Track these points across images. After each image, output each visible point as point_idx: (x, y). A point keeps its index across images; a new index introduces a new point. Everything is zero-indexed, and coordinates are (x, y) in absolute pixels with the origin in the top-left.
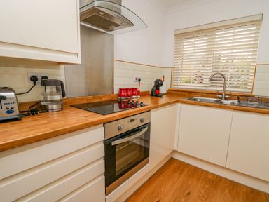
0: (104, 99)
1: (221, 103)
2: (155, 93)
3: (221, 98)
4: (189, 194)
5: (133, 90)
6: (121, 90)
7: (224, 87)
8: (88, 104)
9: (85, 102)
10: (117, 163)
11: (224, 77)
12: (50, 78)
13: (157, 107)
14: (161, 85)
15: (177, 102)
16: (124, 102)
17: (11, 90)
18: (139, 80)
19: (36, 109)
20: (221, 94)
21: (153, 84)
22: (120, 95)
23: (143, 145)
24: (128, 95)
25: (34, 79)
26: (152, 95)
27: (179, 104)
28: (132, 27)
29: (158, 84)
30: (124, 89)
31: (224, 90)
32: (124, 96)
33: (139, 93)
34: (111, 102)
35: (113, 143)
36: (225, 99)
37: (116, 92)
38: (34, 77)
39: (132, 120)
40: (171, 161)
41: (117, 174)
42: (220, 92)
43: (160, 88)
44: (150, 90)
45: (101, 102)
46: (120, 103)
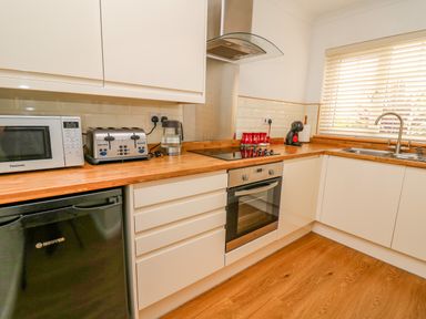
0: (224, 146)
1: (393, 157)
2: (292, 141)
3: (394, 150)
4: (331, 274)
5: (261, 134)
6: (245, 134)
7: (400, 133)
8: (206, 150)
9: (202, 147)
10: (240, 219)
11: (400, 119)
12: (170, 119)
13: (293, 157)
14: (302, 129)
15: (323, 153)
16: (248, 151)
17: (142, 130)
18: (270, 122)
19: (158, 152)
20: (395, 145)
21: (289, 128)
22: (243, 142)
23: (270, 212)
24: (253, 142)
25: (155, 120)
26: (287, 143)
27: (326, 156)
28: (265, 55)
29: (297, 128)
30: (249, 134)
31: (400, 139)
32: (248, 142)
33: (269, 140)
34: (232, 149)
35: (237, 194)
36: (401, 151)
37: (239, 137)
38: (155, 117)
39: (259, 171)
40: (311, 235)
41: (239, 232)
42: (393, 141)
43: (300, 133)
44: (284, 136)
45: (220, 149)
46: (242, 151)
